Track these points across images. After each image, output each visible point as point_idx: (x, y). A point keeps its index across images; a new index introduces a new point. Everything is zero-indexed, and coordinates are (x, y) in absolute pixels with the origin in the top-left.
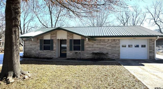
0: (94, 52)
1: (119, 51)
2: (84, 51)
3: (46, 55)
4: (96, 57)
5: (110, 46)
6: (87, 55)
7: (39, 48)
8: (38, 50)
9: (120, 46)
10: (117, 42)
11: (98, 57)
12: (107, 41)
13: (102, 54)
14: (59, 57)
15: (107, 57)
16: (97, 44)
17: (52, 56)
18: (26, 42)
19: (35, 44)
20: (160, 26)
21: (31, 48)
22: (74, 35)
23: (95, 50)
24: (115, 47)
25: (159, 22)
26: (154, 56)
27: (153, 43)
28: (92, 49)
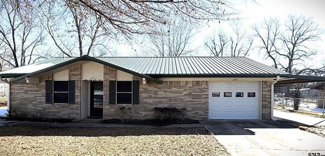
0: (157, 107)
1: (206, 103)
2: (138, 104)
3: (59, 112)
4: (163, 116)
5: (189, 94)
6: (144, 113)
7: (44, 99)
8: (41, 103)
9: (208, 95)
10: (203, 87)
11: (165, 117)
12: (184, 84)
13: (175, 110)
14: (88, 117)
15: (184, 116)
16: (165, 91)
17: (72, 116)
18: (14, 86)
19: (35, 91)
20: (276, 60)
21: (26, 99)
22: (119, 72)
23: (161, 102)
24: (199, 97)
25: (274, 53)
26: (271, 113)
27: (269, 89)
28: (154, 100)
